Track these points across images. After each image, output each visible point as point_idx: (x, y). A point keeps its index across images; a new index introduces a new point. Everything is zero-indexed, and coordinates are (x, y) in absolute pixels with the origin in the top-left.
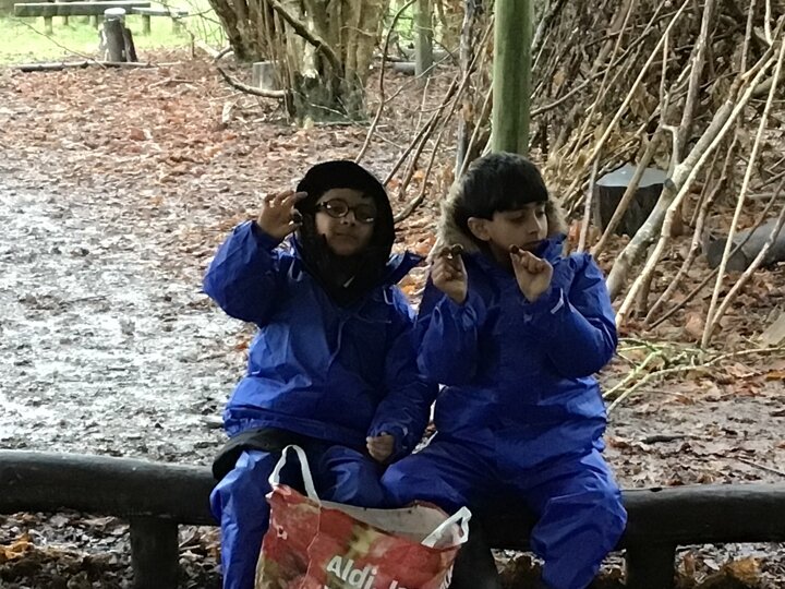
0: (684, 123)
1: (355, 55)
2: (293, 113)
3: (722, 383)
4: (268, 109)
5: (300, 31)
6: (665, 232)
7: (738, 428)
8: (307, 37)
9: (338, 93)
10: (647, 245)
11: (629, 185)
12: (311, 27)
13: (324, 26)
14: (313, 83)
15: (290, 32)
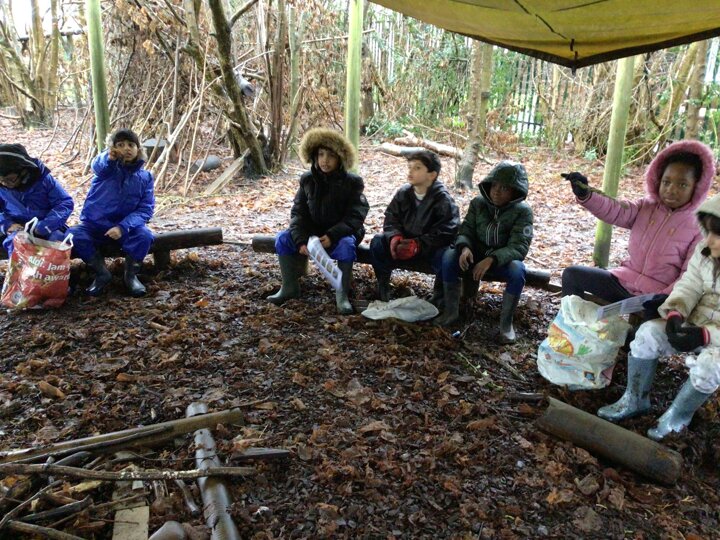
0: (171, 121)
1: (47, 102)
2: (24, 124)
3: (191, 208)
4: (13, 124)
5: (23, 92)
6: (167, 158)
7: (196, 221)
8: (27, 95)
9: (42, 118)
10: (162, 163)
11: (155, 146)
12: (28, 91)
13: (34, 91)
14: (31, 113)
15: (19, 93)
